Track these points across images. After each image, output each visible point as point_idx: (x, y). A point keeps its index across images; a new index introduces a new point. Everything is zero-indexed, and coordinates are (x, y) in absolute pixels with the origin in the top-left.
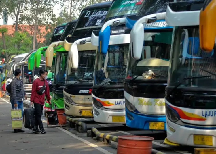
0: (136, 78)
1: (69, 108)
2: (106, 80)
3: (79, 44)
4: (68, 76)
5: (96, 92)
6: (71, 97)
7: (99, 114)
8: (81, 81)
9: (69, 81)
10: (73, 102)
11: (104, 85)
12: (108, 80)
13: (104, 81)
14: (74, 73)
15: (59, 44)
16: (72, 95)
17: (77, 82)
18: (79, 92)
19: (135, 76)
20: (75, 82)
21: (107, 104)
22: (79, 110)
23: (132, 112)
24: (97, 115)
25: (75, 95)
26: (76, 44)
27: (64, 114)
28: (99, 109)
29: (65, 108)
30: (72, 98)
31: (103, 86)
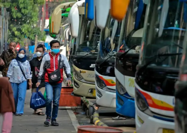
0: (128, 51)
1: (78, 86)
2: (111, 52)
3: (81, 6)
4: (79, 45)
5: (99, 67)
6: (81, 72)
7: (102, 96)
8: (93, 53)
9: (79, 52)
10: (83, 78)
11: (109, 59)
12: (114, 53)
13: (109, 54)
14: (86, 43)
15: (69, 5)
16: (82, 70)
17: (87, 54)
18: (90, 67)
19: (127, 50)
20: (87, 53)
21: (110, 83)
22: (90, 89)
23: (122, 95)
24: (100, 97)
25: (85, 69)
26: (77, 6)
27: (73, 93)
28: (102, 89)
29: (74, 86)
30: (81, 74)
31: (107, 61)
